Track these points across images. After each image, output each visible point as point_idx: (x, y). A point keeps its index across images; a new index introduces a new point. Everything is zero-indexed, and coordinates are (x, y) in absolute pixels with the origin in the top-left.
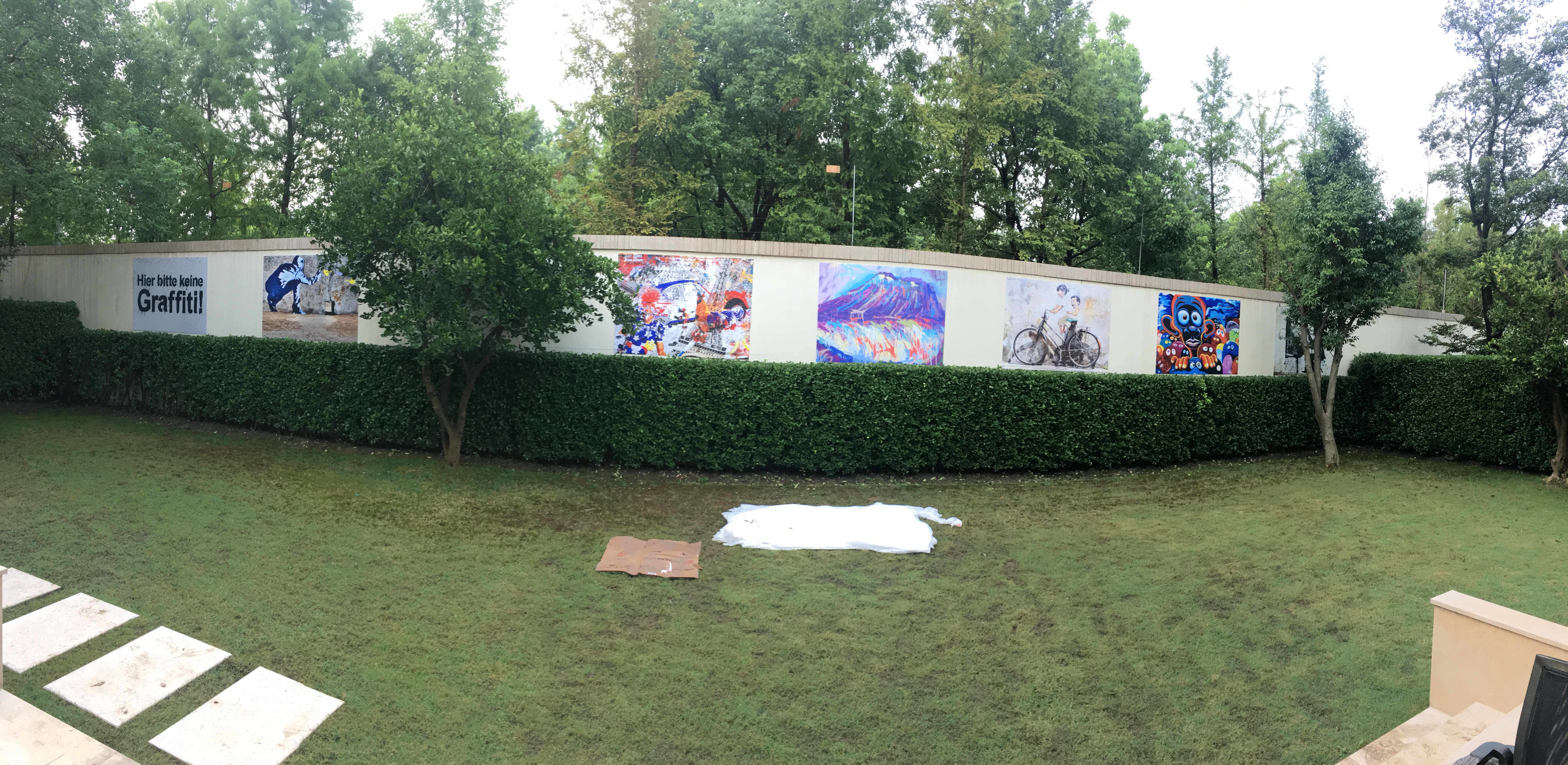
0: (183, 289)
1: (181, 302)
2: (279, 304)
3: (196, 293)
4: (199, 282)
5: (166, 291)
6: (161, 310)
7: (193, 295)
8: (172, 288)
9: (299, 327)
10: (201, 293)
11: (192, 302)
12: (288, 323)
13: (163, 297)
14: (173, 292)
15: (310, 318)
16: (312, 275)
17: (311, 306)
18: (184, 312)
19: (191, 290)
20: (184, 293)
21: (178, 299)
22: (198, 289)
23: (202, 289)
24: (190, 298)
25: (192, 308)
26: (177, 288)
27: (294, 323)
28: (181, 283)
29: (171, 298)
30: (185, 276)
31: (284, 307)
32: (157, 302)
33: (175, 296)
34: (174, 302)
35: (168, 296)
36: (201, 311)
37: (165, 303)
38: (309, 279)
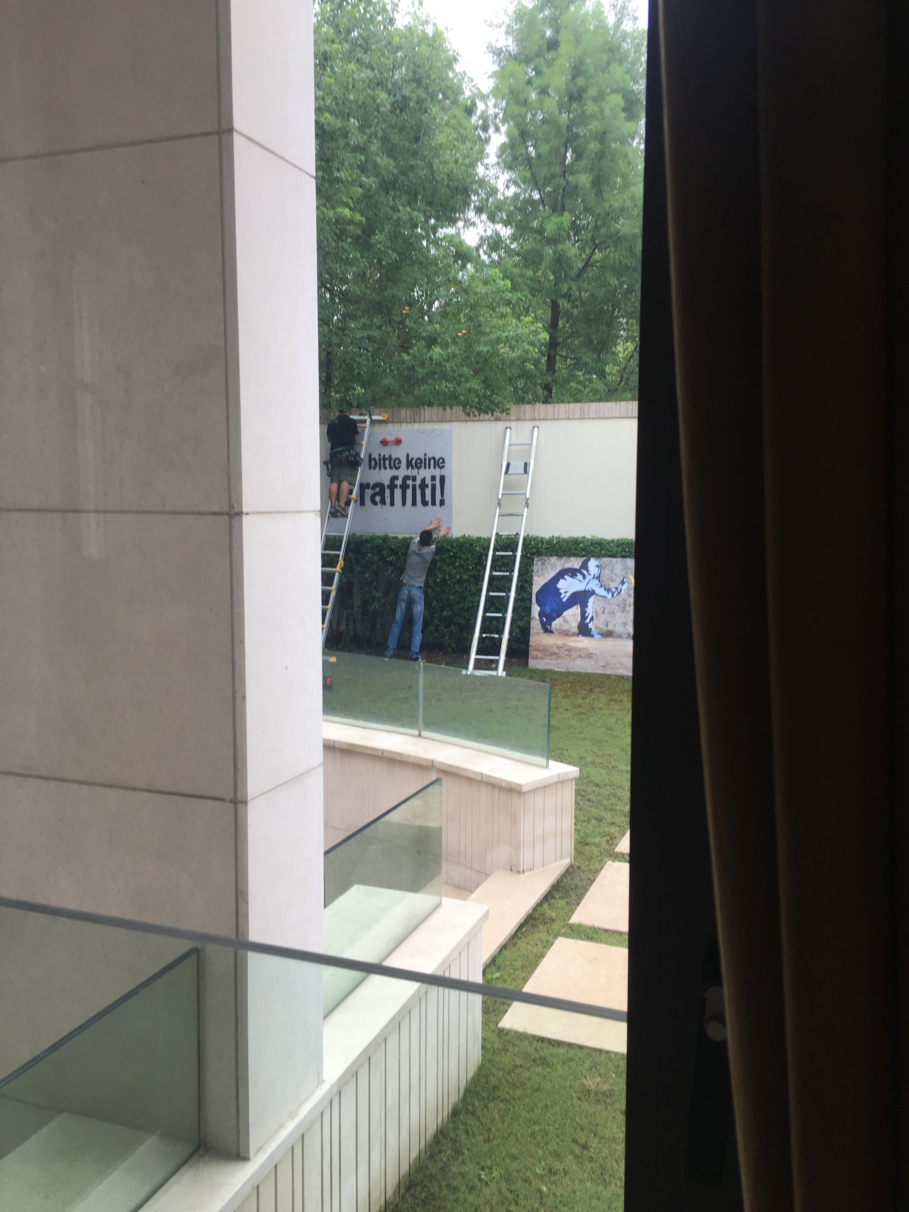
0: (411, 472)
1: (409, 492)
2: (556, 623)
3: (433, 478)
4: (439, 463)
5: (384, 476)
6: (375, 503)
7: (428, 481)
8: (394, 472)
9: (590, 656)
10: (443, 479)
11: (428, 491)
12: (570, 650)
13: (381, 486)
14: (394, 478)
15: (609, 643)
16: (613, 586)
17: (611, 627)
18: (414, 503)
19: (425, 473)
20: (414, 479)
21: (404, 487)
22: (437, 472)
23: (443, 472)
24: (423, 486)
25: (428, 498)
26: (402, 472)
27: (580, 650)
28: (409, 464)
29: (392, 487)
30: (415, 454)
31: (566, 627)
32: (369, 493)
33: (399, 482)
34: (398, 492)
35: (387, 482)
36: (442, 503)
37: (382, 494)
38: (608, 590)
